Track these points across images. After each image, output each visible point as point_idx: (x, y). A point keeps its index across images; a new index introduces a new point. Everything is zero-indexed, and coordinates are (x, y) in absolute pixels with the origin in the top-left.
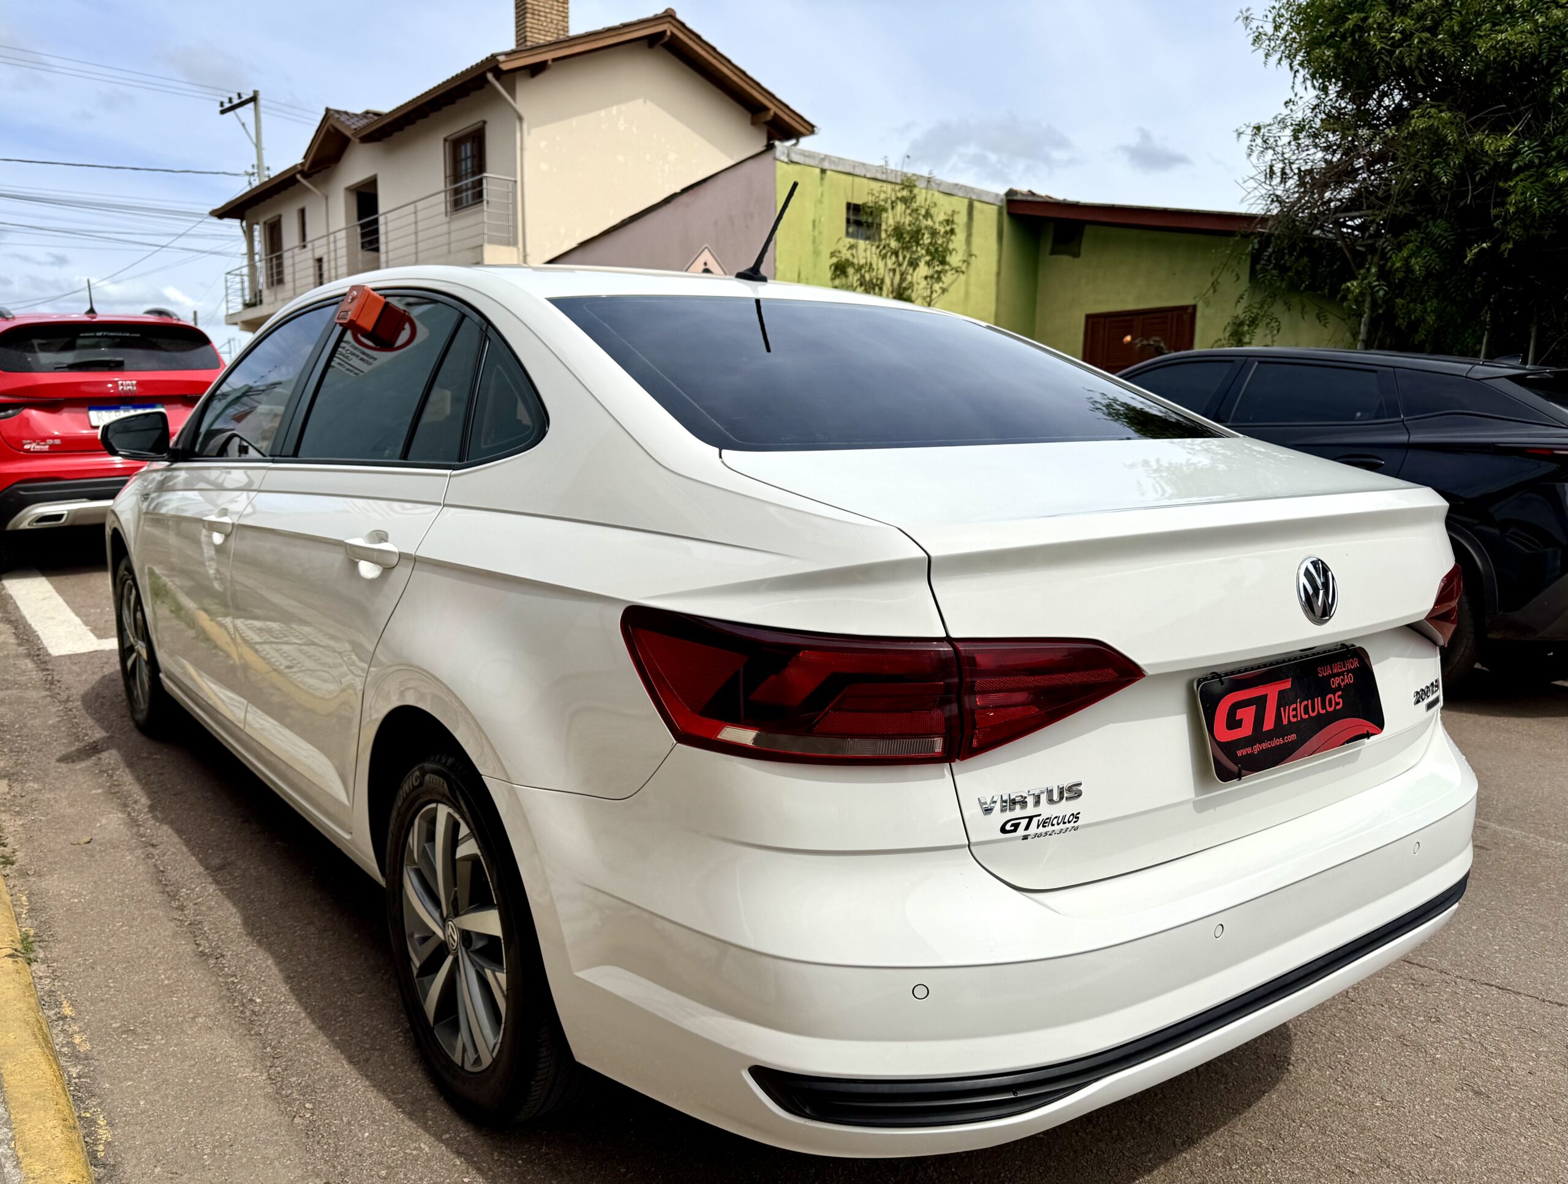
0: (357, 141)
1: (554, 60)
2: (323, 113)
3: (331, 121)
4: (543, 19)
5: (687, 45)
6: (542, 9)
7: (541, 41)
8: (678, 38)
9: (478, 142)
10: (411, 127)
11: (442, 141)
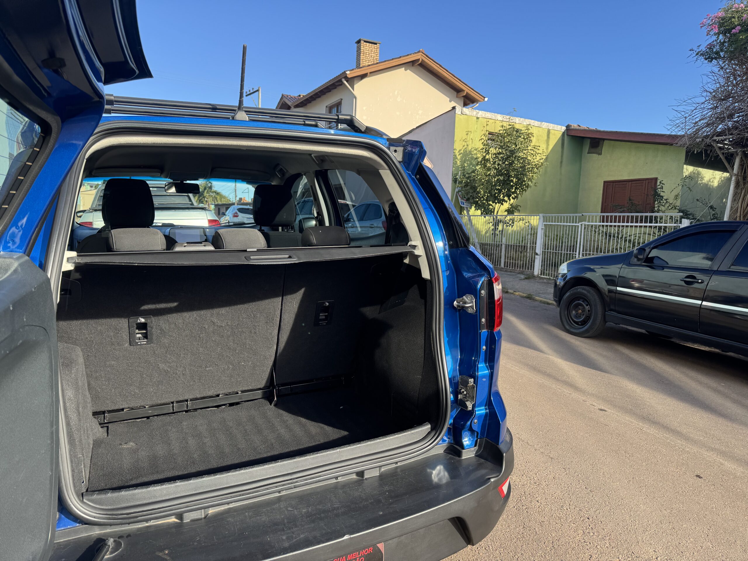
0: (292, 107)
1: (370, 73)
2: (281, 96)
3: (284, 99)
4: (368, 56)
5: (429, 64)
6: (368, 52)
7: (365, 65)
8: (425, 62)
9: (339, 107)
10: (315, 101)
11: (325, 107)
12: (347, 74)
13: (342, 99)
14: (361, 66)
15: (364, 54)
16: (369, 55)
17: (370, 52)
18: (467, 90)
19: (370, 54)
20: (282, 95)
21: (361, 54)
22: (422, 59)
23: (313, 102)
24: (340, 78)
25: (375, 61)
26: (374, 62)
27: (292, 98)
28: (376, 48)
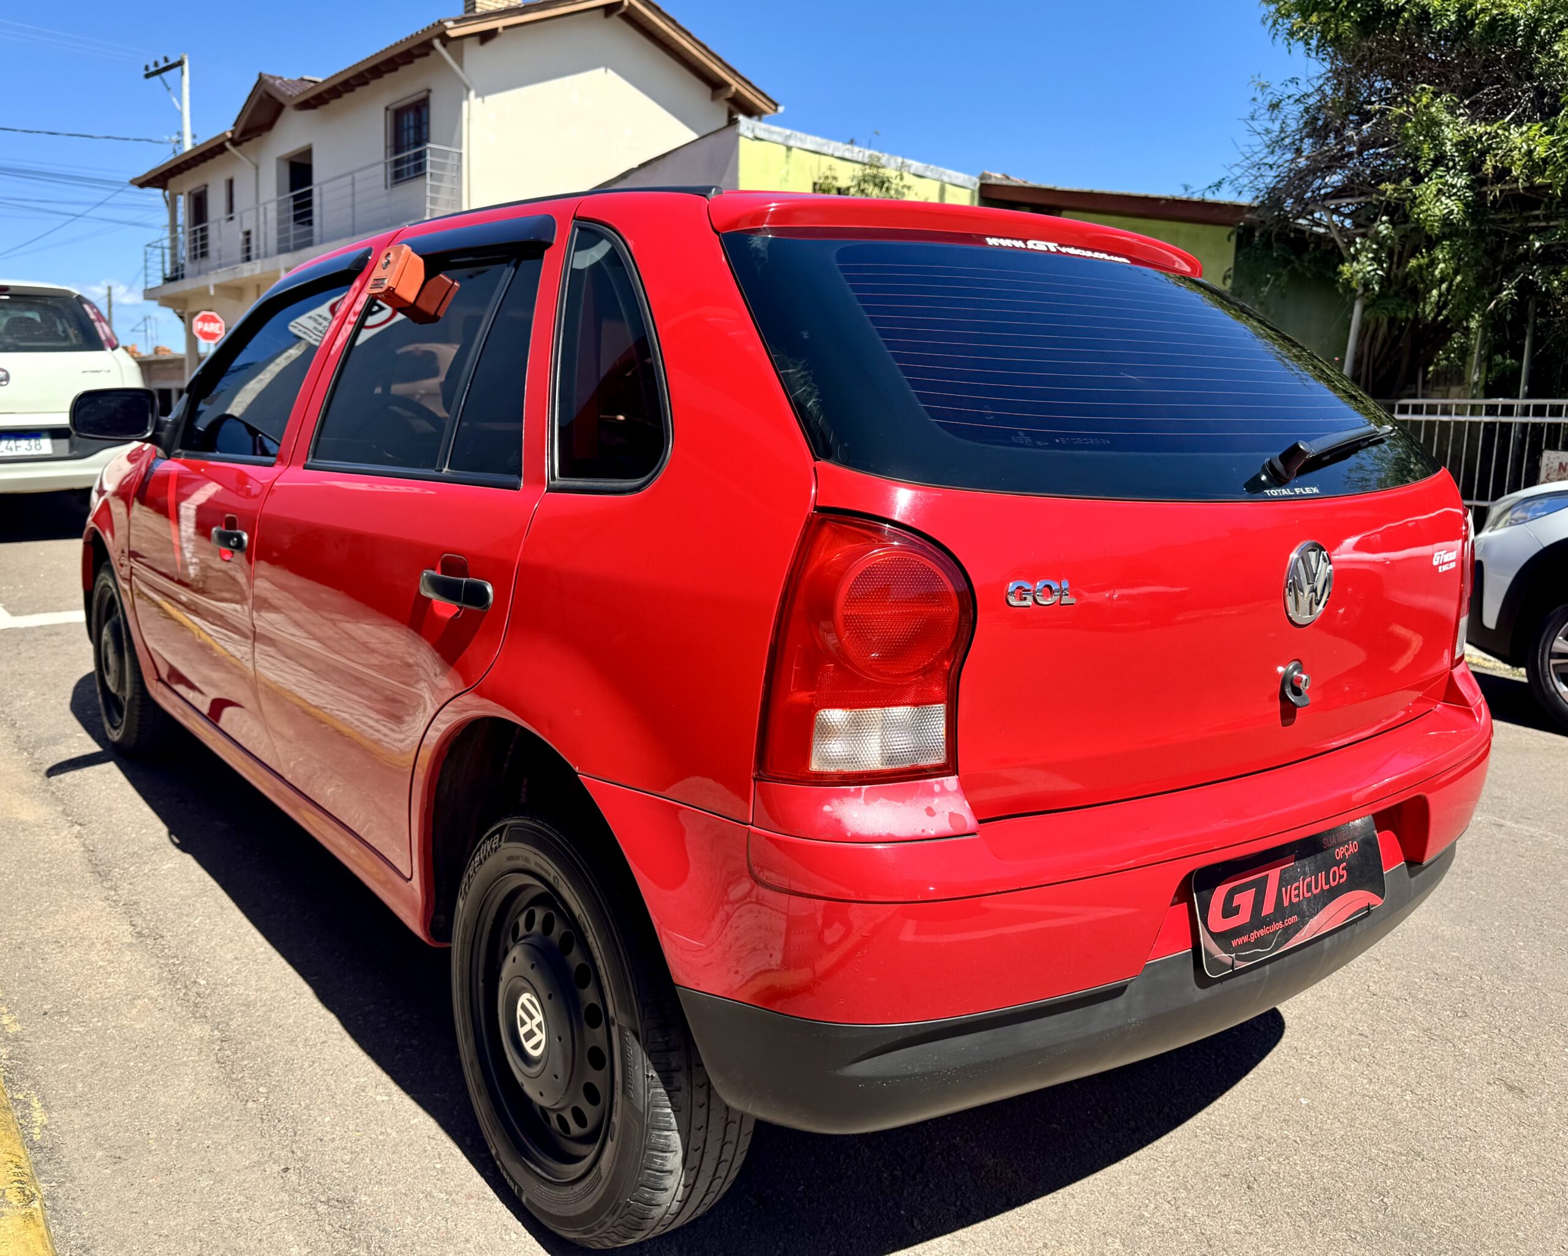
0: (292, 107)
2: (256, 78)
3: (264, 87)
5: (645, 16)
8: (635, 8)
9: (422, 113)
10: (351, 95)
11: (383, 110)
12: (446, 28)
13: (429, 91)
14: (478, 11)
18: (735, 85)
20: (260, 75)
22: (630, 3)
23: (347, 96)
24: (426, 38)
26: (509, 3)
27: (288, 84)
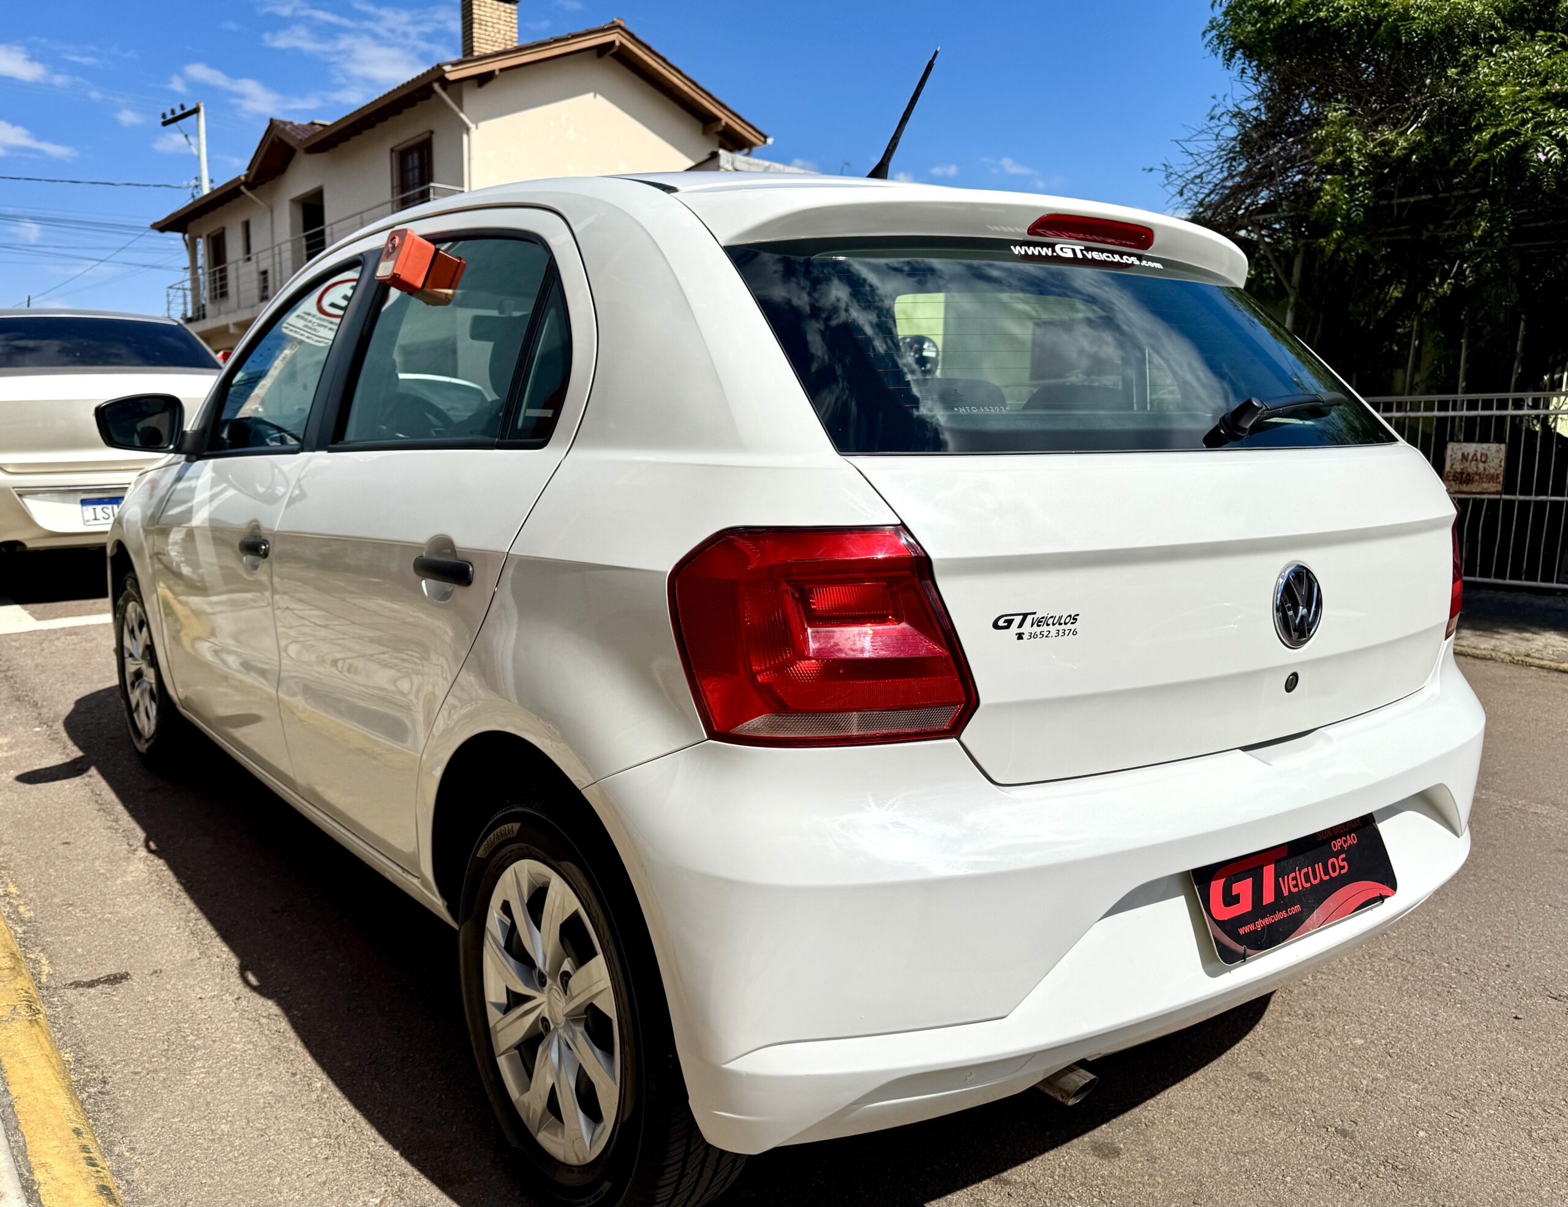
0: (303, 151)
2: (267, 123)
3: (276, 133)
4: (490, 29)
5: (638, 56)
6: (491, 20)
8: (628, 49)
9: (426, 153)
10: (358, 138)
11: (389, 152)
12: (444, 72)
13: (432, 132)
14: (476, 54)
15: (480, 24)
16: (493, 27)
17: (495, 21)
18: (725, 119)
19: (496, 26)
20: (272, 121)
21: (475, 25)
22: (621, 43)
23: (354, 140)
24: (425, 81)
25: (509, 42)
26: (505, 44)
27: (298, 128)
28: (509, 11)
